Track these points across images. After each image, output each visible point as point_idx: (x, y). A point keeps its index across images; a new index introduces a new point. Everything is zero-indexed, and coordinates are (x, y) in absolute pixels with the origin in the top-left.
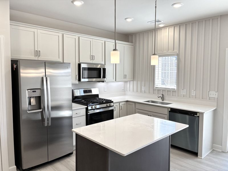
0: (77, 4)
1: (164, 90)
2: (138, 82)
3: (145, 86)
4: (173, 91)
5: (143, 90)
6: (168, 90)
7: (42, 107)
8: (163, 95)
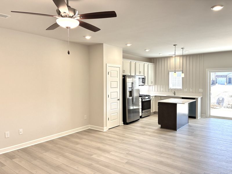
0: (129, 45)
1: (175, 89)
2: (158, 86)
3: (163, 88)
4: (180, 90)
5: (162, 90)
6: (178, 90)
7: (132, 95)
8: (174, 92)
